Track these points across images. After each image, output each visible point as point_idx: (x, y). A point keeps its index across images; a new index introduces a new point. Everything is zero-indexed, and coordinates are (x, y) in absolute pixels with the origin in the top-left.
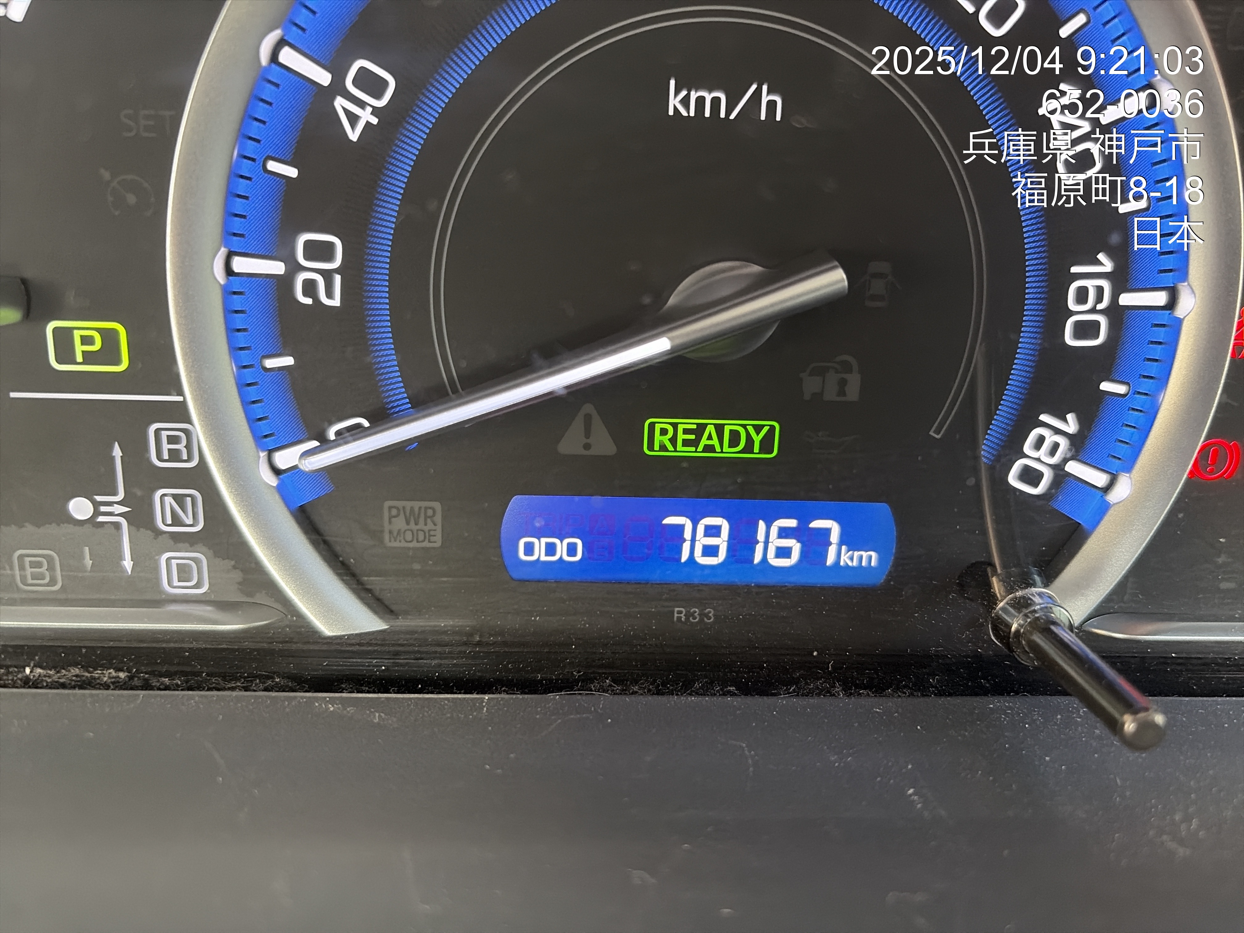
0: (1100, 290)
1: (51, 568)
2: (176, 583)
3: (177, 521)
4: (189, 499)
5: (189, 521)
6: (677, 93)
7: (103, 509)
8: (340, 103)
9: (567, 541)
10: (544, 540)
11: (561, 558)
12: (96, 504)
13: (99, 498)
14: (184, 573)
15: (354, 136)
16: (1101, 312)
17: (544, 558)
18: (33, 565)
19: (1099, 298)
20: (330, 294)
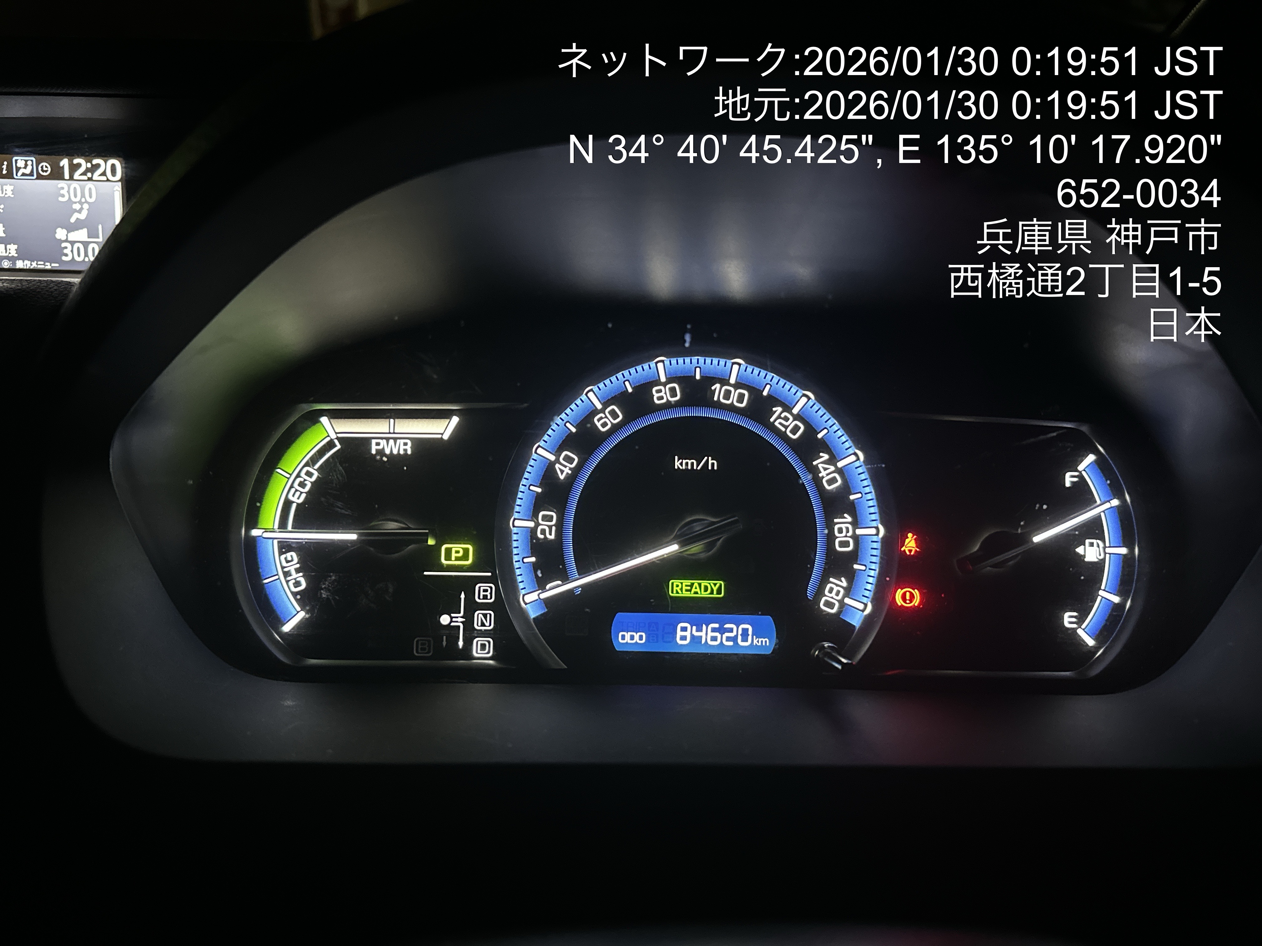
0: (847, 529)
1: (429, 646)
2: (479, 651)
3: (483, 625)
4: (488, 616)
5: (487, 624)
6: (678, 461)
7: (454, 620)
8: (557, 466)
9: (639, 634)
10: (630, 633)
11: (636, 642)
12: (452, 618)
13: (453, 615)
14: (483, 647)
15: (562, 477)
16: (849, 537)
17: (630, 641)
18: (422, 644)
19: (848, 531)
20: (550, 534)
